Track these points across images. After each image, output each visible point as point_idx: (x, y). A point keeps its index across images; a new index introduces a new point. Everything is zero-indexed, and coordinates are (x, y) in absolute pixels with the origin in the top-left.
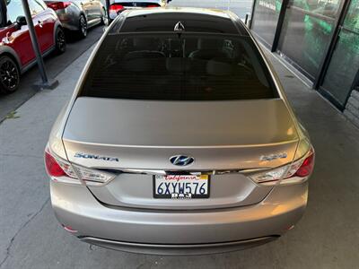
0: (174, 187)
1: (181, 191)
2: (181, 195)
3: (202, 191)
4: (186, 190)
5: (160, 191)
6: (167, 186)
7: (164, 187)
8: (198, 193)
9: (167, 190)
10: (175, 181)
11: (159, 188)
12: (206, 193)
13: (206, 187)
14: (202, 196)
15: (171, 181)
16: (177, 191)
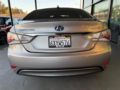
0: (57, 43)
1: (60, 44)
2: (60, 46)
3: (68, 44)
4: (62, 44)
5: (51, 44)
6: (54, 42)
7: (53, 43)
8: (67, 45)
9: (54, 44)
10: (57, 40)
11: (51, 43)
12: (70, 45)
13: (69, 42)
14: (68, 46)
15: (56, 40)
16: (58, 44)
